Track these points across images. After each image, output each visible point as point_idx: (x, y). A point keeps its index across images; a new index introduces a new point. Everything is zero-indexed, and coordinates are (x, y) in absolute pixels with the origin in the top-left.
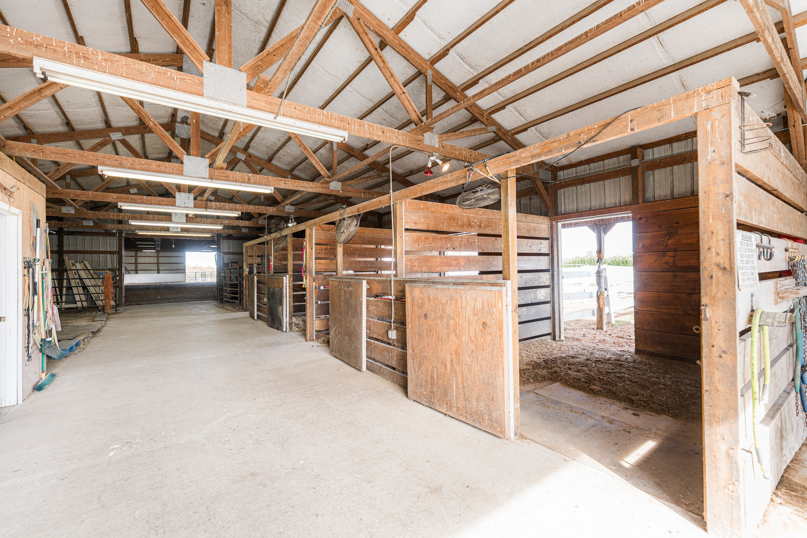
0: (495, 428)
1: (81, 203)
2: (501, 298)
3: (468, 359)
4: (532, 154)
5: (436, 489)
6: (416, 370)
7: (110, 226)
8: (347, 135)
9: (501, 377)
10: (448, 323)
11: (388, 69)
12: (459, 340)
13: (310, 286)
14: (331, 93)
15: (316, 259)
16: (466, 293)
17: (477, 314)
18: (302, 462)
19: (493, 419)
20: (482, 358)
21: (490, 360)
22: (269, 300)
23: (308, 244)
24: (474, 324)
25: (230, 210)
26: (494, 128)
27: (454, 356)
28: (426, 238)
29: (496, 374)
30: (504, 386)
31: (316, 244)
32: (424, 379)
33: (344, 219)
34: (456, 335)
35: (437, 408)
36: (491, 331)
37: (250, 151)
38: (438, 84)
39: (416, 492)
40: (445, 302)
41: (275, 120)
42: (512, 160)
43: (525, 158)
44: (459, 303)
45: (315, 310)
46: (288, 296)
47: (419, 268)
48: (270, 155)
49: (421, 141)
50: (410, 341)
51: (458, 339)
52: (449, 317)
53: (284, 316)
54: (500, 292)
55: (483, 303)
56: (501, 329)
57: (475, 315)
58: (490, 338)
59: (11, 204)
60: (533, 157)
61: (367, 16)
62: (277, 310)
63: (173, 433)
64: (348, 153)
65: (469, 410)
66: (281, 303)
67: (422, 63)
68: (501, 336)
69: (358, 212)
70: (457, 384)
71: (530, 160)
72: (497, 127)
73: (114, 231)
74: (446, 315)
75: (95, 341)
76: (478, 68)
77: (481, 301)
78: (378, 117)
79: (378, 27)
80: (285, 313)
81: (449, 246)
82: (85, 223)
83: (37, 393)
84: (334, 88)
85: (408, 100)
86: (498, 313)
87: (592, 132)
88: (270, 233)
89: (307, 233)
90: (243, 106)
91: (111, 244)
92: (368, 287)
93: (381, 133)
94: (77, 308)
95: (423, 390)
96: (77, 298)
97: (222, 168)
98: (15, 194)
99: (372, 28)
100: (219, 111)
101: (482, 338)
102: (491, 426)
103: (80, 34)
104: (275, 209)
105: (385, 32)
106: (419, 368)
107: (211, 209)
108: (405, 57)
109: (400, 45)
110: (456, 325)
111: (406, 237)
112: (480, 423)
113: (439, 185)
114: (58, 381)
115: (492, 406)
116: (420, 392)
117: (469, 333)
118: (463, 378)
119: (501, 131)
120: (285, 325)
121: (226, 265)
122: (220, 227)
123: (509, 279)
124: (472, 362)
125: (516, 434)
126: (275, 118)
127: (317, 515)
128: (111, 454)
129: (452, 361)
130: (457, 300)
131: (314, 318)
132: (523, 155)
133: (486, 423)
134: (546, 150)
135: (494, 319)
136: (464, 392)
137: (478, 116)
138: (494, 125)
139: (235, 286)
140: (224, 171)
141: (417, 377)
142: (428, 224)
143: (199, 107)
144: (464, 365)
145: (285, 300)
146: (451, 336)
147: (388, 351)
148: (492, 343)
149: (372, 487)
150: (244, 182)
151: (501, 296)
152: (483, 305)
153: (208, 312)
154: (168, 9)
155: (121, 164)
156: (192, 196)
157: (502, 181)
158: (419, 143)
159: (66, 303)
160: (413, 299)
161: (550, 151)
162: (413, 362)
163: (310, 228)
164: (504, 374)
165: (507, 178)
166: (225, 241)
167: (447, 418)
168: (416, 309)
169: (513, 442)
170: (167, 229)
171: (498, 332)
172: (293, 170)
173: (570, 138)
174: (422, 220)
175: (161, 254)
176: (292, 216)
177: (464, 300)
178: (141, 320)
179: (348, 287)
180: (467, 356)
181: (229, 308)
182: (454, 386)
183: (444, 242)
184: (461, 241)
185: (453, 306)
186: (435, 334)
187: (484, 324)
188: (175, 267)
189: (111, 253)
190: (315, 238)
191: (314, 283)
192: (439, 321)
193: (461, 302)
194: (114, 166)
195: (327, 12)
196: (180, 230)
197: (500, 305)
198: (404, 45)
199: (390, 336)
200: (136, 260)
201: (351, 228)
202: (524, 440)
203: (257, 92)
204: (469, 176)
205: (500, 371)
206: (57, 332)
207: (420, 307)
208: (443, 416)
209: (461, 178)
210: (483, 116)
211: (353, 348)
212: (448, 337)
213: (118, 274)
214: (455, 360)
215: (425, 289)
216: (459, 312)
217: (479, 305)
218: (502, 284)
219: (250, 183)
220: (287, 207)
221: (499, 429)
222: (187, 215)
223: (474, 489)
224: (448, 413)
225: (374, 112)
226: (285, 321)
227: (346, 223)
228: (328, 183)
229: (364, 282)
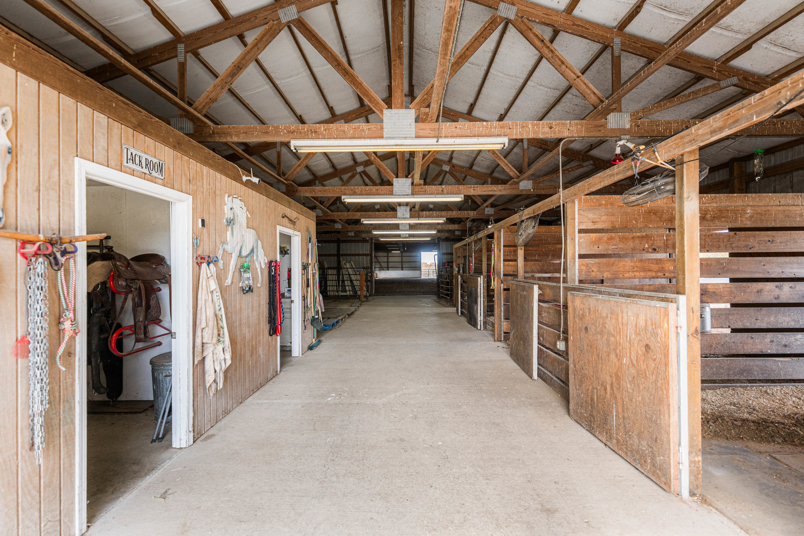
0: (659, 477)
1: (344, 221)
2: (667, 317)
3: (629, 386)
4: (712, 129)
5: (549, 510)
6: (578, 387)
7: (364, 235)
8: (507, 141)
9: (666, 415)
10: (608, 340)
11: (558, 57)
12: (620, 362)
13: (498, 287)
14: (513, 93)
15: (504, 260)
16: (627, 307)
17: (639, 334)
18: (440, 443)
19: (656, 465)
20: (645, 388)
21: (653, 392)
22: (468, 298)
23: (496, 247)
24: (636, 345)
25: (437, 217)
26: (735, 80)
27: (614, 380)
28: (609, 239)
29: (660, 411)
30: (669, 426)
31: (504, 246)
32: (585, 399)
33: (522, 221)
34: (617, 356)
35: (597, 435)
36: (655, 357)
37: (454, 161)
38: (631, 51)
39: (526, 504)
40: (605, 315)
41: (437, 143)
42: (687, 139)
43: (703, 135)
44: (620, 318)
45: (503, 311)
46: (482, 296)
47: (598, 273)
48: (470, 162)
49: (604, 126)
50: (572, 355)
51: (619, 360)
52: (610, 334)
53: (479, 314)
54: (666, 309)
55: (646, 321)
56: (666, 355)
57: (638, 334)
58: (653, 365)
59: (295, 229)
60: (713, 132)
61: (532, 10)
62: (473, 308)
63: (366, 395)
64: (541, 148)
65: (629, 446)
66: (476, 303)
67: (605, 34)
68: (666, 365)
69: (534, 213)
70: (617, 412)
71: (709, 136)
72: (741, 77)
73: (368, 239)
74: (606, 331)
75: (348, 320)
76: (692, 11)
77: (644, 318)
78: (568, 104)
79: (546, 16)
80: (479, 311)
81: (646, 246)
82: (350, 234)
83: (310, 351)
84: (516, 88)
85: (585, 84)
86: (663, 335)
87: (798, 85)
88: (471, 235)
89: (496, 236)
90: (412, 138)
91: (365, 248)
92: (541, 292)
93: (548, 129)
94: (347, 296)
95: (583, 411)
96: (347, 289)
97: (420, 185)
98: (297, 223)
99: (538, 21)
100: (394, 147)
101: (645, 363)
102: (654, 473)
103: (331, 105)
104: (475, 213)
105: (554, 18)
106: (580, 386)
107: (423, 217)
108: (581, 36)
109: (574, 24)
110: (617, 343)
111: (580, 238)
112: (642, 465)
113: (606, 179)
114: (322, 345)
115: (655, 449)
116: (581, 413)
117: (630, 355)
118: (623, 407)
119: (749, 80)
120: (479, 323)
121: (444, 264)
122: (434, 232)
123: (684, 294)
124: (633, 390)
125: (692, 494)
126: (437, 142)
127: (431, 487)
128: (330, 399)
129: (612, 384)
130: (618, 315)
131: (502, 320)
132: (700, 132)
133: (649, 467)
134: (730, 121)
135: (659, 342)
136: (624, 424)
137: (703, 72)
138: (733, 76)
139: (447, 283)
140: (423, 187)
141: (578, 396)
142: (612, 222)
143: (380, 147)
144: (624, 392)
145: (479, 299)
146: (611, 356)
147: (558, 363)
148: (655, 372)
149: (487, 483)
150: (438, 194)
151: (667, 315)
152: (646, 323)
153: (426, 305)
154: (361, 79)
155: (355, 192)
156: (408, 208)
157: (677, 167)
158: (600, 129)
159: (342, 292)
160: (574, 310)
161: (736, 121)
162: (575, 378)
163: (498, 231)
164: (669, 413)
165: (682, 163)
166: (443, 243)
167: (607, 449)
168: (577, 320)
169: (685, 503)
170: (399, 236)
171: (663, 359)
172: (493, 172)
173: (765, 99)
174: (604, 218)
175: (404, 254)
176: (492, 218)
177: (625, 315)
178: (380, 308)
179: (523, 291)
180: (628, 382)
181: (444, 303)
182: (615, 414)
183: (638, 242)
184: (667, 240)
185: (614, 321)
186: (595, 350)
187: (647, 346)
188: (413, 265)
189: (366, 255)
190: (504, 240)
191: (502, 285)
192: (599, 337)
193: (622, 318)
194: (350, 195)
195: (450, 48)
196: (408, 236)
197: (666, 325)
198: (579, 23)
199: (558, 347)
200: (388, 259)
201: (530, 230)
202: (705, 506)
203: (423, 122)
204: (636, 166)
205: (665, 408)
206: (322, 312)
207: (581, 319)
208: (602, 445)
209: (628, 170)
210: (712, 69)
211: (526, 354)
212: (608, 356)
213: (370, 270)
214: (615, 384)
215: (586, 299)
216: (620, 329)
217: (642, 323)
218: (673, 300)
219: (443, 194)
220: (487, 209)
221: (663, 479)
222: (409, 224)
223: (593, 527)
224: (608, 443)
225: (563, 100)
226: (479, 319)
227: (524, 225)
228: (518, 183)
229: (536, 287)
